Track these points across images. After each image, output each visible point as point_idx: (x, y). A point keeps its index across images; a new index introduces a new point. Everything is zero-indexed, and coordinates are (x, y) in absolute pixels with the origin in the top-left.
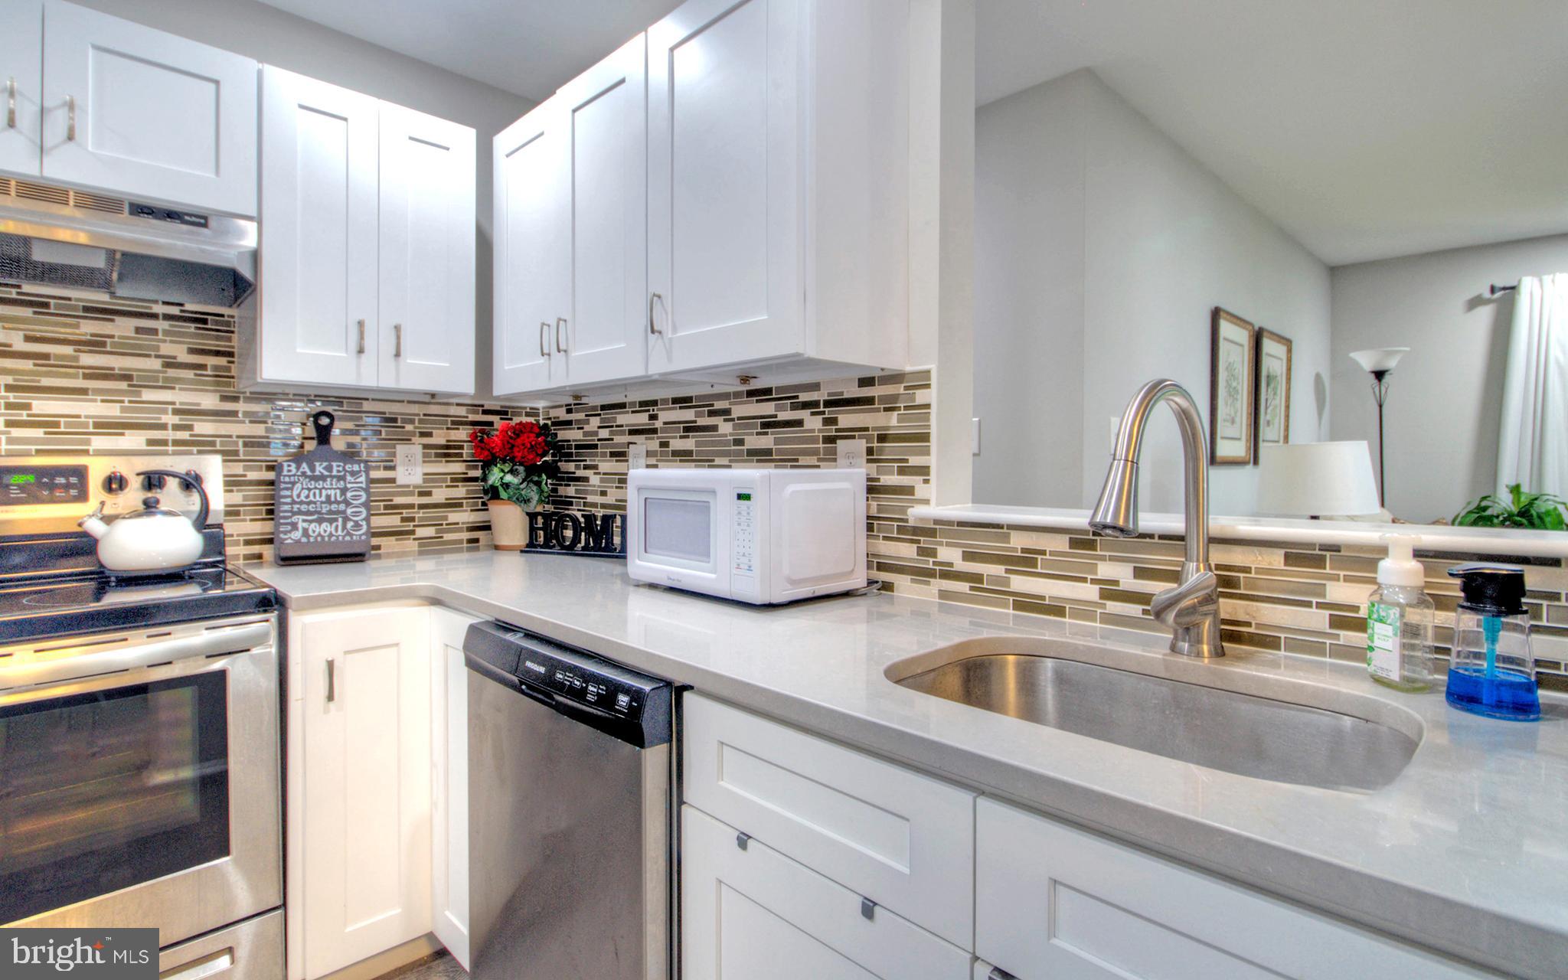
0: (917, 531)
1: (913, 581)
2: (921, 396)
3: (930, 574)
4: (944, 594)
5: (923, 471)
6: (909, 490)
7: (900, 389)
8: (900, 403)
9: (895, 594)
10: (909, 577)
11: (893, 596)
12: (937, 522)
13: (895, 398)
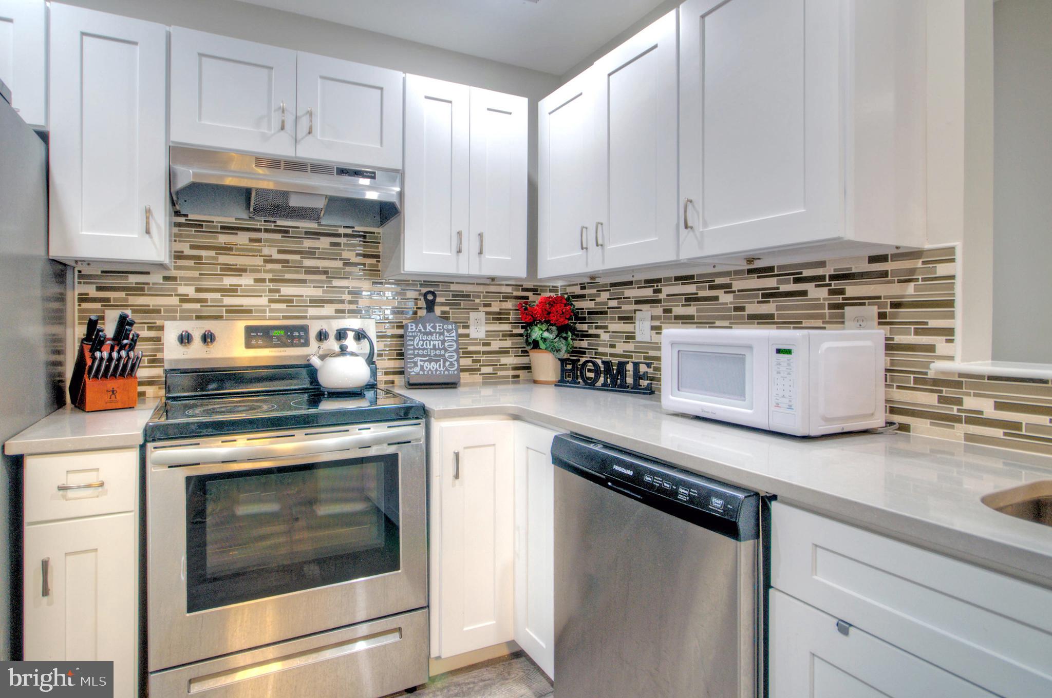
0: (935, 382)
1: (932, 424)
2: (942, 270)
3: (956, 419)
4: (969, 437)
5: (949, 333)
6: (931, 348)
7: (919, 264)
8: (919, 275)
9: (911, 434)
10: (929, 421)
11: (910, 435)
12: (961, 375)
13: (913, 271)
